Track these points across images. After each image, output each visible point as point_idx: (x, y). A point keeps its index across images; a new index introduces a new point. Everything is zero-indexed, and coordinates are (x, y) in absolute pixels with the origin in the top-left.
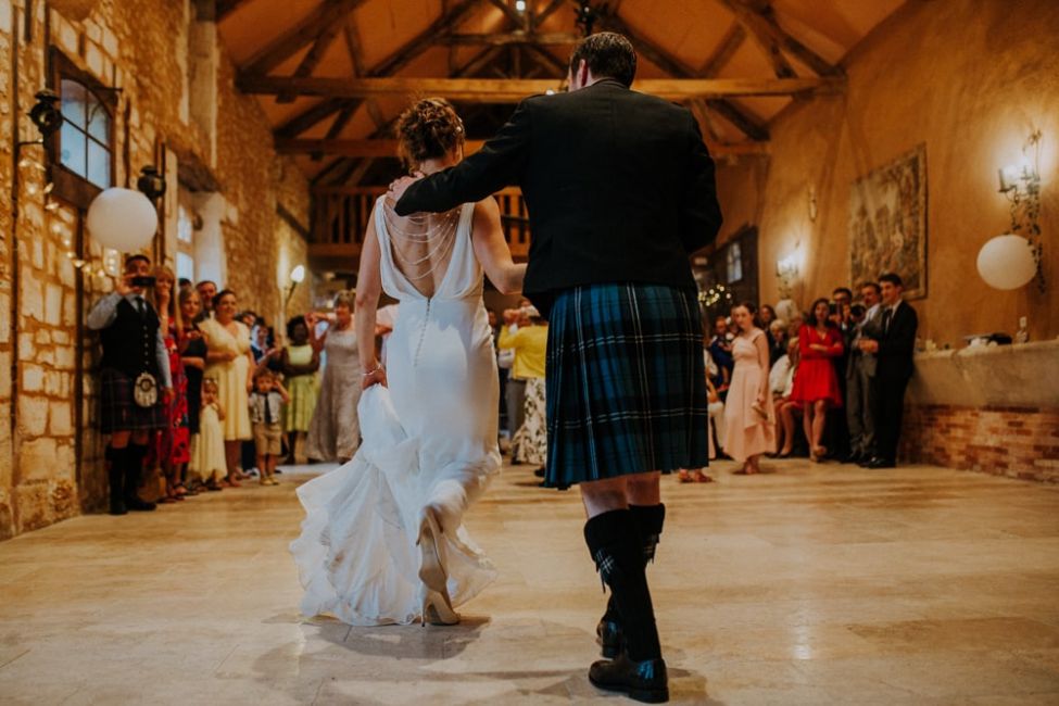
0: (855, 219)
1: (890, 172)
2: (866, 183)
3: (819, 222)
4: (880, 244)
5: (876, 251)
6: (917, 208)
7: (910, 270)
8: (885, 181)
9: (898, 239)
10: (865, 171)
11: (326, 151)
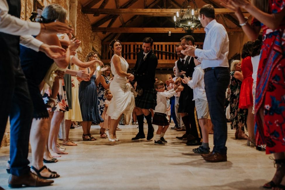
11: (107, 31)
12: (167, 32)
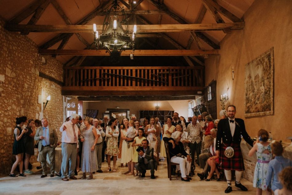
0: (247, 79)
1: (260, 60)
2: (251, 65)
3: (235, 80)
4: (256, 90)
5: (254, 93)
6: (270, 75)
7: (267, 102)
8: (258, 64)
9: (262, 88)
10: (251, 60)
11: (58, 54)
12: (129, 55)
